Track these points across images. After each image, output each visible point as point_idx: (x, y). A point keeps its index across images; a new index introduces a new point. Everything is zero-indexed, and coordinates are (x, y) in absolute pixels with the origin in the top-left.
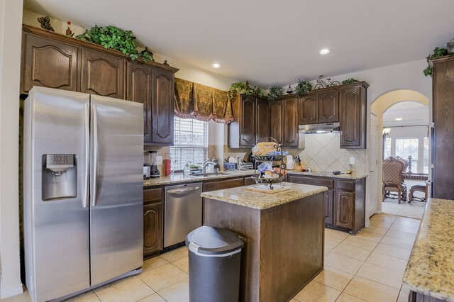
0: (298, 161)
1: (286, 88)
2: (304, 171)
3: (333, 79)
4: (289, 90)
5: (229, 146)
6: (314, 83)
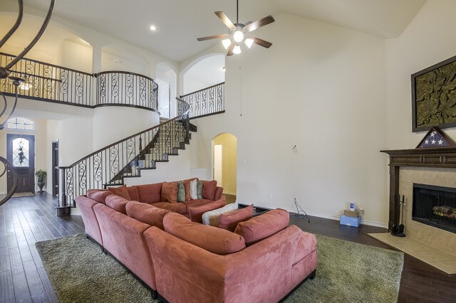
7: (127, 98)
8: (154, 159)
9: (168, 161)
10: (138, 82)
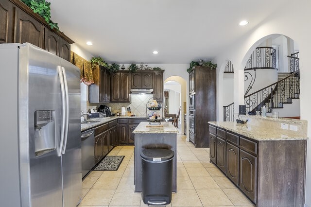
0: (129, 110)
1: (121, 65)
2: (133, 116)
3: (149, 65)
4: (123, 67)
5: (89, 102)
6: (139, 66)
7: (257, 64)
8: (282, 101)
9: (282, 108)
10: (264, 52)
